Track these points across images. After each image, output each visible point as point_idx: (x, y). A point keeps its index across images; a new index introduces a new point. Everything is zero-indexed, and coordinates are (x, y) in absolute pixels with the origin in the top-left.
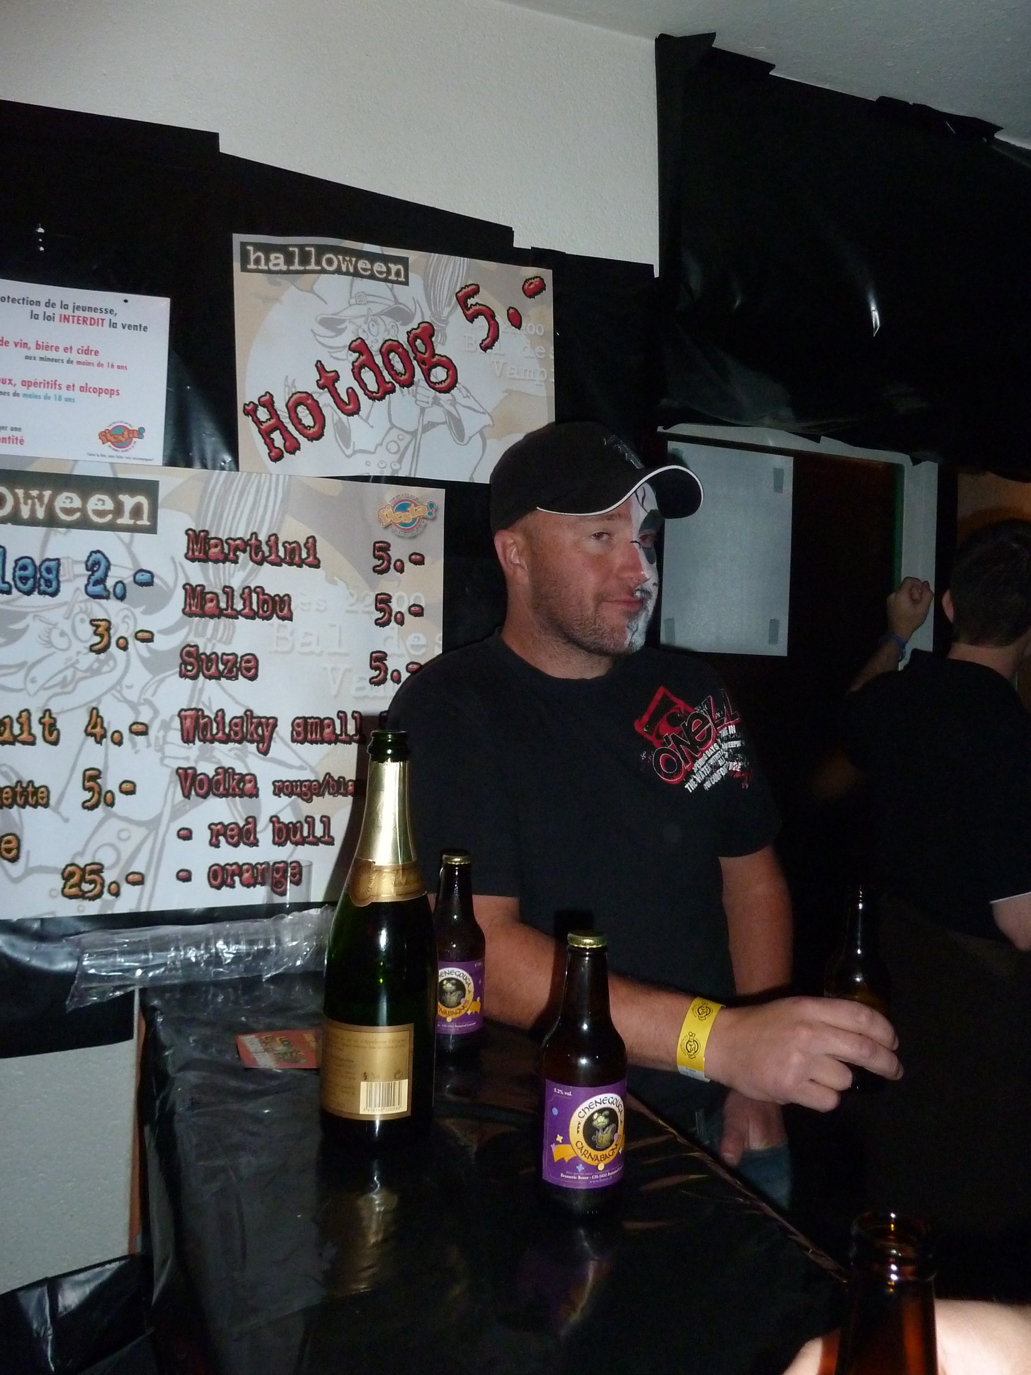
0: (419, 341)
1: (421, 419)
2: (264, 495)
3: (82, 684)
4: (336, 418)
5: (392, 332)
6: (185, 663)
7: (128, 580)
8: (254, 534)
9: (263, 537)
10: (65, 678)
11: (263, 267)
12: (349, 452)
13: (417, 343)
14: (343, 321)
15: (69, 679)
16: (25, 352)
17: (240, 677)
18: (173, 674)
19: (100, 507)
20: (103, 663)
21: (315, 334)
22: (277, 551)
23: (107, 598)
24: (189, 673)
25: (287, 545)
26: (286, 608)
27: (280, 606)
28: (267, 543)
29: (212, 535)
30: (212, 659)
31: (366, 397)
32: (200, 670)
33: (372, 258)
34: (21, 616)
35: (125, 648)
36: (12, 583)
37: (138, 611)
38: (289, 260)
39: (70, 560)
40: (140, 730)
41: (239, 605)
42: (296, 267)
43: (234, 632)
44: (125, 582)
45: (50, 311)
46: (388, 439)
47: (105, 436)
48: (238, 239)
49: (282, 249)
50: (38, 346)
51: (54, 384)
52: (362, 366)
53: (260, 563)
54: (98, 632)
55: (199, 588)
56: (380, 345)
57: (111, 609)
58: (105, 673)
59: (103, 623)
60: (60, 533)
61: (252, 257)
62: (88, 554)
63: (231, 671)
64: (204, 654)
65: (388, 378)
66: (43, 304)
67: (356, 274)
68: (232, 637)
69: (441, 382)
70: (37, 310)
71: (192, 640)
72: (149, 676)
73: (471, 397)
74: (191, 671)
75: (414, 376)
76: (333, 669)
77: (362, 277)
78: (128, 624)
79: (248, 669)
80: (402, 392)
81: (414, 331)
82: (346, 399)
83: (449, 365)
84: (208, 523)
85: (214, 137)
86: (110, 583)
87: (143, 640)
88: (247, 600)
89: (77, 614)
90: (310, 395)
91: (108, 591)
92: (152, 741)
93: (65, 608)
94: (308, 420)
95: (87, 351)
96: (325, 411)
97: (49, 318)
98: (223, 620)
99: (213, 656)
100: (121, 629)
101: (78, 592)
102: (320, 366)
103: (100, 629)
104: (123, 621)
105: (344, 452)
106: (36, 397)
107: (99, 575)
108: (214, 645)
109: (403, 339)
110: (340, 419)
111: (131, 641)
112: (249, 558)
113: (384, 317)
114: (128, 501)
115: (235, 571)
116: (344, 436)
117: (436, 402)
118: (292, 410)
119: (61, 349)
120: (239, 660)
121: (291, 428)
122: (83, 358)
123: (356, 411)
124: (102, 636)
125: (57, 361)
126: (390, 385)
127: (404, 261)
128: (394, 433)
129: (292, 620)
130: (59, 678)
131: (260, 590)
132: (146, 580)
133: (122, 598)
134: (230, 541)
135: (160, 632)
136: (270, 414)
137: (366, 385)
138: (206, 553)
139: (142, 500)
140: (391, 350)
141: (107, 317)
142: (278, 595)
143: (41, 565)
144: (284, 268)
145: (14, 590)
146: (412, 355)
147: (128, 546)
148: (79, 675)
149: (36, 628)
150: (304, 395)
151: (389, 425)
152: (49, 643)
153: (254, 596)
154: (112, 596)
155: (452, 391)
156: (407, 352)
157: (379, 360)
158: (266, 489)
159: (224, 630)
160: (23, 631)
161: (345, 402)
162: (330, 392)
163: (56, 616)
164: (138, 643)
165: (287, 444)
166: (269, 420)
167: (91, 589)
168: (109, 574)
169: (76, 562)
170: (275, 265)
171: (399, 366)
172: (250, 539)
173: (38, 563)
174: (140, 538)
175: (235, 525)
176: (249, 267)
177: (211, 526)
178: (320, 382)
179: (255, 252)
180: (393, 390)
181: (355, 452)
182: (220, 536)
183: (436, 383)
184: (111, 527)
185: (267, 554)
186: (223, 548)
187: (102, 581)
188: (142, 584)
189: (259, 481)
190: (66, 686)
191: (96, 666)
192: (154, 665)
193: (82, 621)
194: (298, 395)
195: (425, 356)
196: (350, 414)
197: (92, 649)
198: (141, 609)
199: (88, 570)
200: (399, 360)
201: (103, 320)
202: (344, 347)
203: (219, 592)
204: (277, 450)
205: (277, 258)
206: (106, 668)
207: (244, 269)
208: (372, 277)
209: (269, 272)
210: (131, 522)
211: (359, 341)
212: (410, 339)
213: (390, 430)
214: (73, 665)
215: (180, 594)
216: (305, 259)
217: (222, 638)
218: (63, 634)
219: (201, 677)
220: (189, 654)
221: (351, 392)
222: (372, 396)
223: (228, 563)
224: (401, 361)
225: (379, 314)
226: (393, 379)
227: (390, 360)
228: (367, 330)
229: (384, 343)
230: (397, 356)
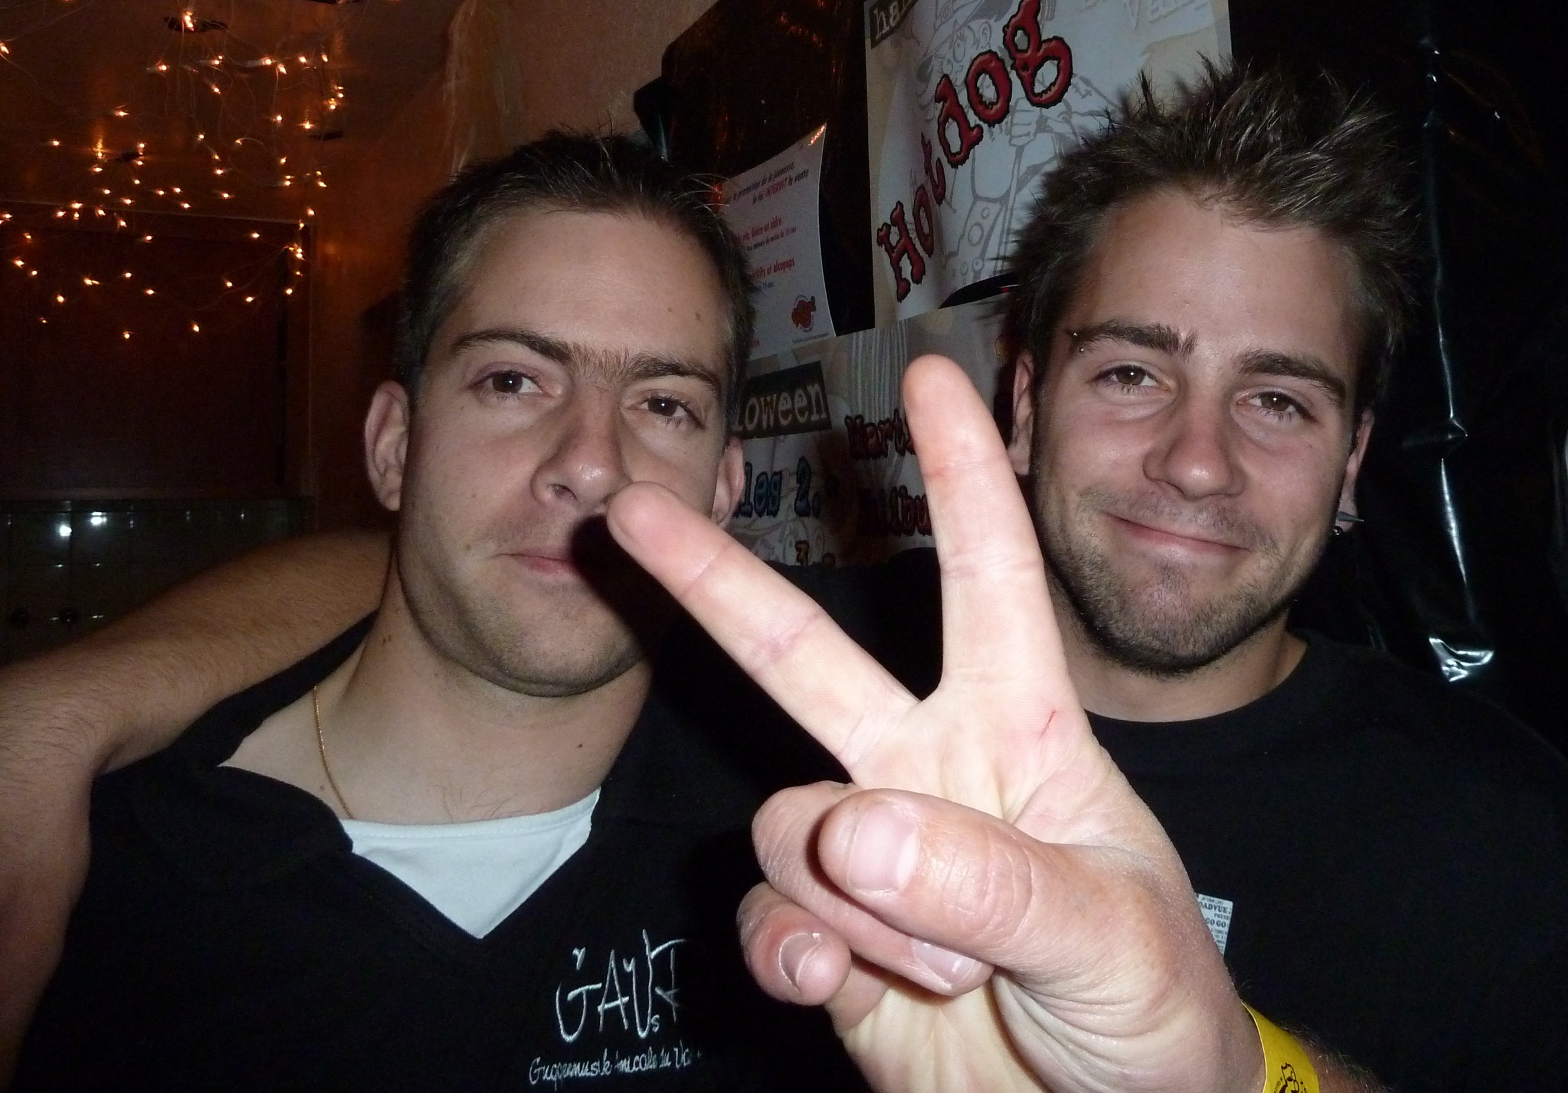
0: (1020, 33)
1: (1017, 165)
5: (983, 40)
13: (1016, 39)
14: (931, 60)
45: (762, 189)
46: (970, 224)
47: (795, 318)
52: (947, 119)
56: (967, 67)
65: (973, 119)
66: (761, 183)
69: (1049, 89)
70: (757, 192)
73: (1093, 92)
75: (1009, 99)
80: (992, 134)
83: (1061, 52)
102: (924, 141)
113: (973, 23)
117: (1042, 126)
126: (976, 132)
128: (980, 205)
137: (950, 146)
140: (979, 71)
141: (788, 174)
146: (1009, 63)
155: (1066, 96)
156: (1002, 61)
166: (899, 241)
171: (989, 91)
176: (876, 36)
180: (980, 138)
183: (1043, 92)
195: (1029, 52)
196: (940, 200)
200: (991, 81)
201: (786, 179)
202: (931, 99)
212: (1008, 37)
213: (972, 208)
222: (955, 160)
224: (994, 84)
225: (966, 24)
226: (980, 119)
227: (978, 89)
228: (952, 59)
229: (973, 63)
230: (988, 76)
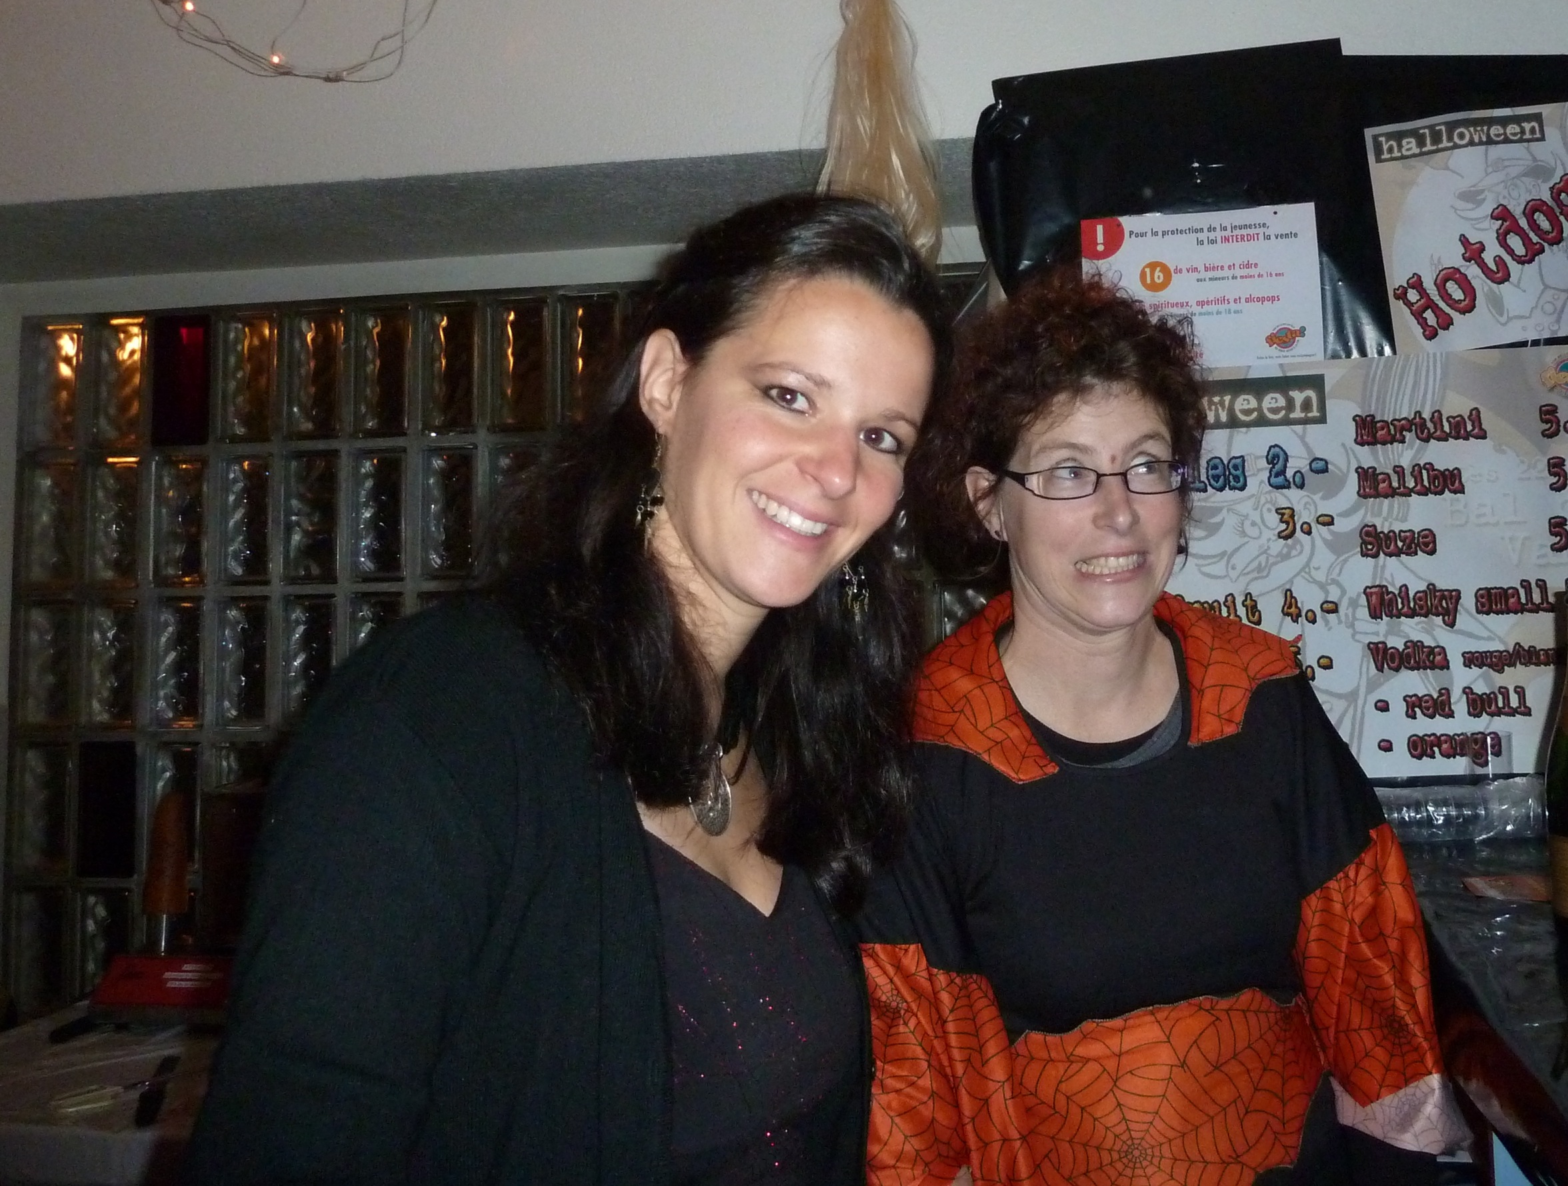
0: (1563, 195)
2: (1424, 373)
3: (1275, 568)
4: (1486, 289)
5: (1534, 191)
6: (1364, 543)
7: (1305, 469)
8: (1418, 413)
9: (1426, 415)
10: (1260, 564)
11: (1396, 154)
12: (1503, 319)
13: (1561, 197)
14: (1482, 191)
15: (1263, 565)
16: (1196, 275)
17: (1419, 552)
18: (1354, 554)
19: (1274, 405)
20: (1293, 547)
21: (1456, 210)
22: (1442, 426)
23: (1288, 487)
24: (1370, 552)
25: (1450, 419)
26: (1457, 482)
27: (1451, 479)
28: (1432, 420)
29: (1378, 418)
30: (1390, 537)
31: (1515, 262)
32: (1380, 548)
33: (1504, 122)
34: (1218, 510)
35: (1309, 533)
36: (1207, 482)
37: (1317, 497)
38: (1421, 142)
39: (1252, 457)
40: (1331, 608)
41: (1411, 483)
42: (1429, 147)
43: (1408, 510)
44: (1303, 471)
45: (1212, 235)
46: (1541, 302)
47: (1271, 340)
48: (1369, 133)
49: (1414, 133)
50: (1206, 269)
51: (1223, 300)
52: (1507, 233)
53: (1427, 440)
54: (1283, 520)
55: (1370, 470)
56: (1523, 207)
57: (1293, 498)
58: (1294, 557)
59: (1287, 511)
60: (1241, 432)
61: (1385, 147)
62: (1268, 449)
63: (1409, 547)
64: (1382, 532)
65: (1535, 239)
66: (1205, 230)
67: (1490, 142)
68: (1407, 513)
70: (1201, 236)
71: (1370, 520)
72: (1333, 557)
74: (1372, 550)
76: (1511, 539)
77: (1497, 143)
78: (1309, 509)
79: (1426, 545)
80: (1552, 250)
81: (1557, 186)
82: (1494, 268)
84: (1373, 408)
85: (1336, 43)
86: (1289, 473)
87: (1324, 524)
88: (1418, 478)
89: (1264, 505)
90: (1457, 270)
91: (1288, 481)
92: (1343, 618)
93: (1253, 500)
94: (1458, 294)
95: (1248, 266)
96: (1475, 283)
97: (1213, 242)
98: (1397, 499)
99: (1391, 534)
100: (1304, 516)
101: (1263, 485)
102: (1464, 240)
103: (1285, 517)
104: (1305, 508)
105: (1498, 321)
106: (1209, 313)
107: (1278, 467)
108: (1391, 524)
109: (1546, 196)
110: (1490, 288)
111: (1313, 525)
112: (1415, 436)
113: (1524, 179)
114: (1298, 396)
115: (1402, 451)
116: (1497, 304)
118: (1441, 286)
119: (1226, 268)
120: (1416, 536)
121: (1442, 305)
122: (1245, 272)
123: (1506, 278)
124: (1287, 523)
125: (1223, 278)
126: (1538, 246)
127: (1538, 118)
128: (1549, 295)
129: (1464, 493)
130: (1255, 564)
131: (1430, 467)
132: (1320, 467)
133: (1301, 486)
134: (1395, 422)
135: (1339, 515)
136: (1420, 295)
137: (1513, 251)
138: (1374, 436)
139: (1311, 393)
140: (1534, 210)
141: (1261, 231)
142: (1448, 470)
143: (1229, 463)
144: (1417, 151)
145: (1209, 488)
146: (1557, 211)
147: (1302, 438)
148: (1271, 560)
149: (1231, 521)
150: (1452, 270)
151: (1542, 287)
152: (1243, 533)
153: (1424, 472)
154: (1292, 485)
156: (1552, 209)
157: (1523, 223)
158: (1424, 369)
159: (1399, 508)
160: (1221, 524)
161: (1492, 271)
162: (1476, 263)
163: (1246, 508)
164: (1320, 526)
165: (1440, 321)
166: (1420, 300)
167: (1273, 480)
168: (1288, 465)
169: (1257, 458)
170: (1408, 150)
171: (1545, 224)
172: (1415, 418)
173: (1226, 462)
174: (1312, 428)
175: (1398, 407)
176: (1383, 157)
177: (1377, 409)
178: (1467, 255)
179: (1387, 141)
180: (1542, 251)
181: (1510, 319)
182: (1386, 419)
184: (1286, 422)
185: (1432, 430)
186: (1389, 430)
187: (1283, 472)
188: (1318, 472)
189: (1417, 362)
190: (1262, 571)
191: (1285, 551)
192: (1336, 546)
193: (1269, 510)
194: (1444, 272)
196: (1501, 282)
197: (1280, 536)
198: (1321, 494)
199: (1268, 463)
200: (1545, 218)
201: (1258, 234)
202: (1487, 216)
203: (1390, 472)
204: (1431, 329)
205: (1408, 143)
206: (1294, 553)
207: (1379, 160)
208: (1507, 141)
209: (1403, 157)
210: (1303, 415)
211: (1500, 208)
212: (1554, 195)
213: (1542, 292)
214: (1265, 552)
215: (1353, 478)
216: (1436, 138)
217: (1397, 515)
218: (1254, 524)
219: (1382, 555)
220: (1368, 534)
221: (1499, 261)
222: (1521, 261)
223: (1395, 444)
224: (1547, 219)
225: (1517, 177)
226: (1541, 239)
227: (1535, 221)
228: (1507, 196)
229: (1527, 204)
230: (1542, 215)
